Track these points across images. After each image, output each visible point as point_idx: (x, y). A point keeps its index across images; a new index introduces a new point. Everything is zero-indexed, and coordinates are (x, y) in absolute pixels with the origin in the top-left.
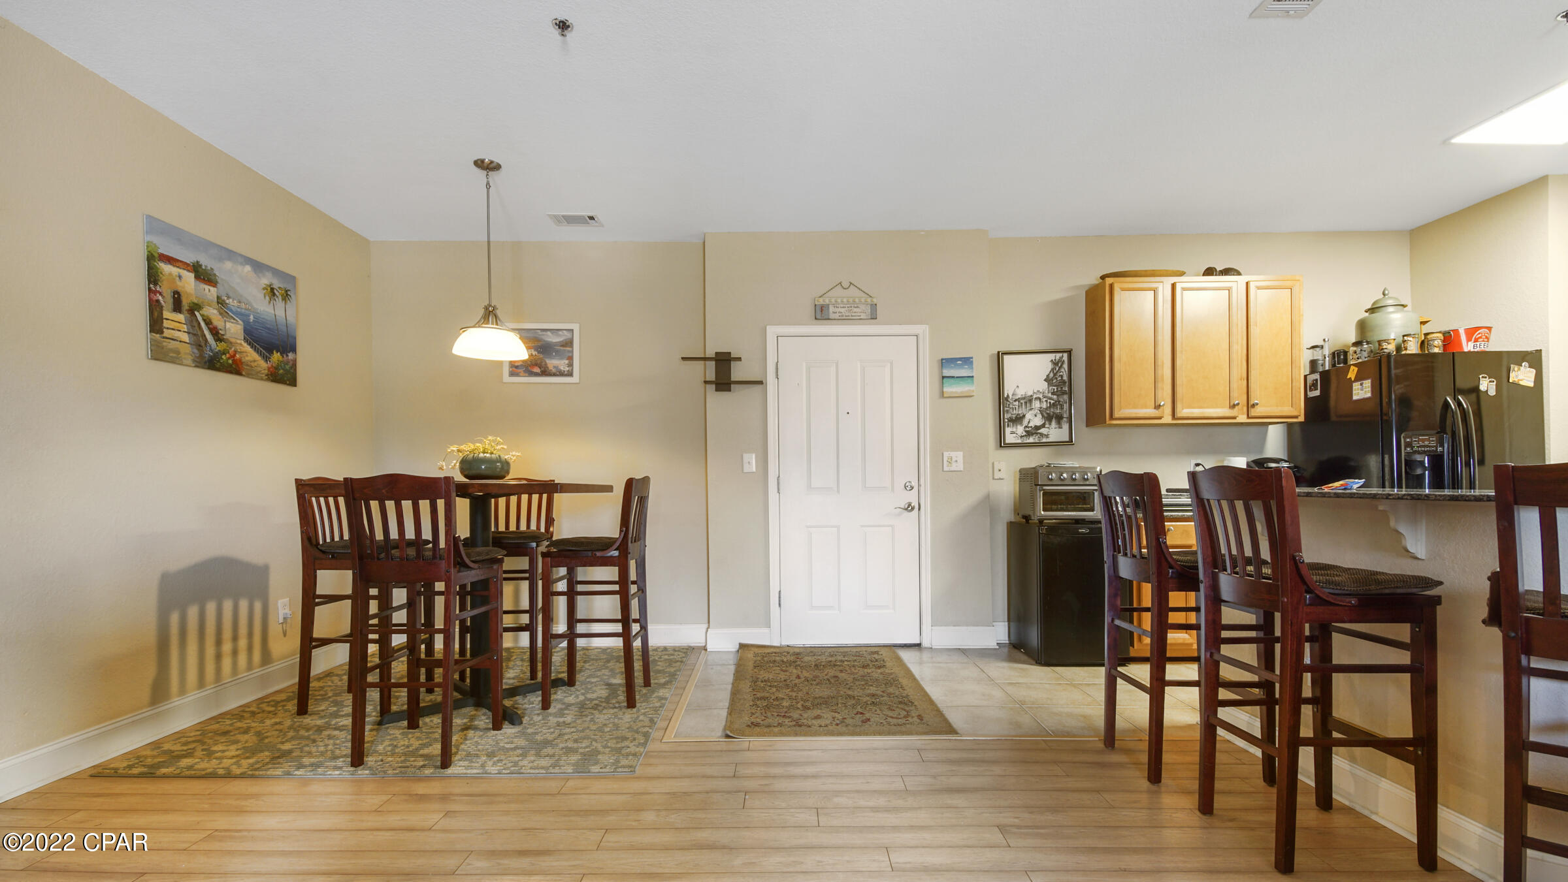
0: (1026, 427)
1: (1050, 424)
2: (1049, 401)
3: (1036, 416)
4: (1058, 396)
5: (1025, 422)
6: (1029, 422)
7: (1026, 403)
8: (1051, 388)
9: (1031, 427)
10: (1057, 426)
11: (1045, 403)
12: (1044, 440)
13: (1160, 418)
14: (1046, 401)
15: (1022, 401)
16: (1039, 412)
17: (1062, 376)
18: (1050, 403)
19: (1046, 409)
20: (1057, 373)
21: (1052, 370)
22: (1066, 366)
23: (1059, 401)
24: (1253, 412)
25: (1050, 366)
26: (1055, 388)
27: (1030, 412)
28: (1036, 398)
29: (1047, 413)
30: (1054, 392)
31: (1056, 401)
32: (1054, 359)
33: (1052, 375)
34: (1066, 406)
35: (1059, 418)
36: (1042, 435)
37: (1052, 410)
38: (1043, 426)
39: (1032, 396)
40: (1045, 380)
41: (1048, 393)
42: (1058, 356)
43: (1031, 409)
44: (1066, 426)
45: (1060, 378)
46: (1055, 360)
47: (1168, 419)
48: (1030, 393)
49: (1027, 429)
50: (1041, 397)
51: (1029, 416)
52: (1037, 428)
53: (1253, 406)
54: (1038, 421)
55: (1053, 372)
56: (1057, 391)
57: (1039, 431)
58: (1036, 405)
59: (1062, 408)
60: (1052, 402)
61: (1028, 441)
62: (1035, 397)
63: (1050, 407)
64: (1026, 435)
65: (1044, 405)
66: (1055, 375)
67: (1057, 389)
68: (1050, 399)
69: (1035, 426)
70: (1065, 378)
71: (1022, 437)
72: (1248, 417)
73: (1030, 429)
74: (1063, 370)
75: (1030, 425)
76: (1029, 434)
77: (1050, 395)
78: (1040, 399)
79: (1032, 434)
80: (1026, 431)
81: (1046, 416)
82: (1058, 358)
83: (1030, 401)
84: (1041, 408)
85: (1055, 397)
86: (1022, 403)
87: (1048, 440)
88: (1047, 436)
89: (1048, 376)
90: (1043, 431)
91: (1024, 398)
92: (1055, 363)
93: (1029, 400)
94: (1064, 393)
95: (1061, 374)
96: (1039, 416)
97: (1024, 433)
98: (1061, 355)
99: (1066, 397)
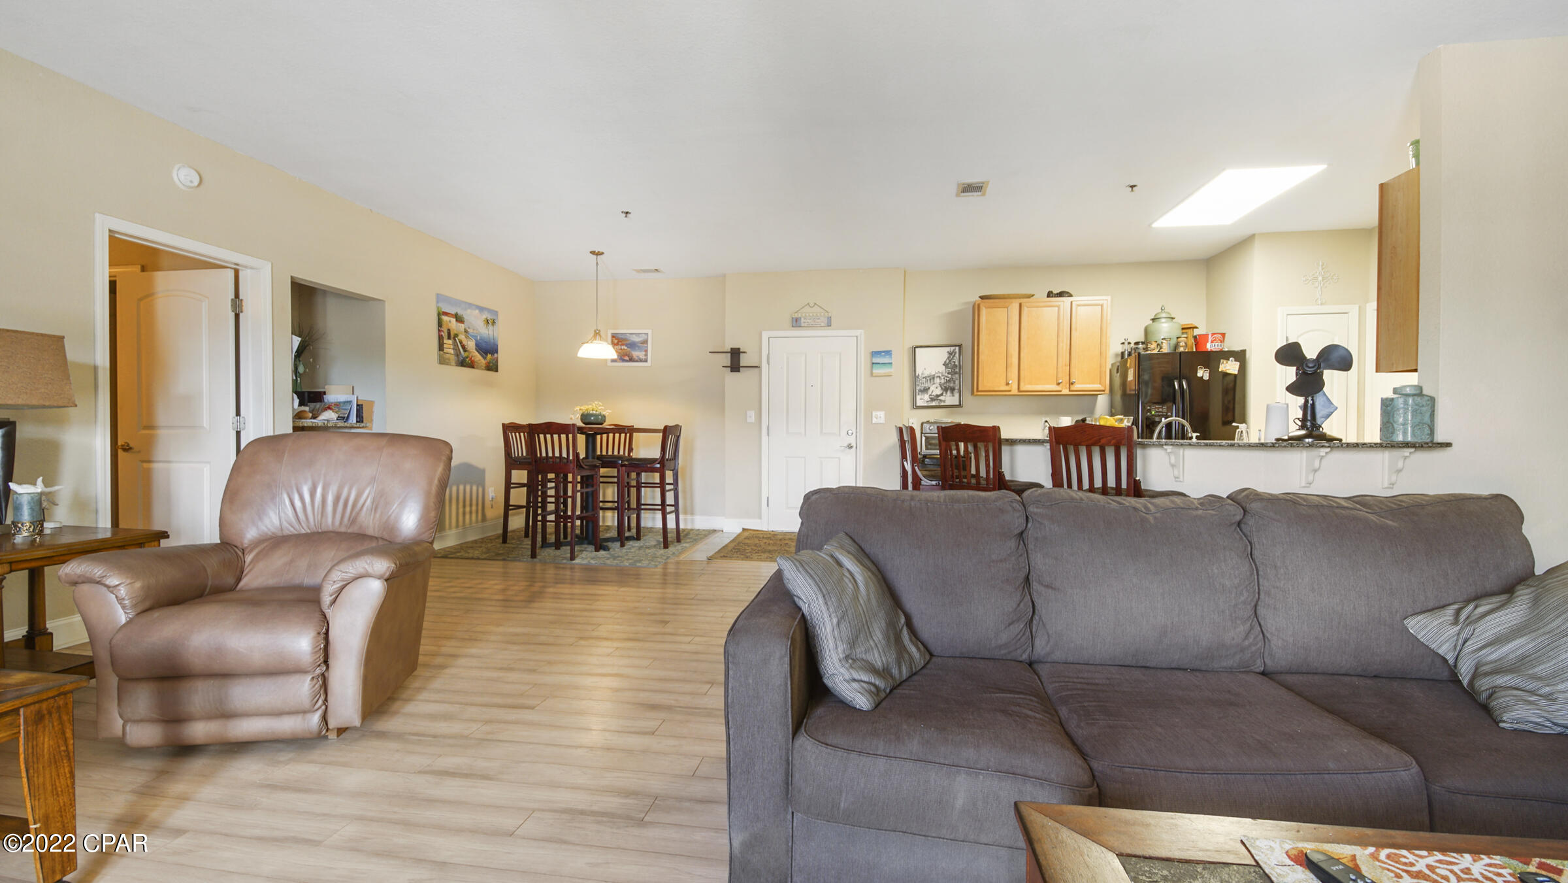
0: (930, 395)
1: (946, 393)
3: (937, 388)
4: (952, 375)
5: (930, 392)
6: (932, 392)
7: (930, 380)
8: (947, 370)
9: (934, 395)
10: (951, 395)
12: (942, 404)
14: (944, 378)
15: (928, 378)
16: (939, 385)
17: (954, 362)
18: (946, 379)
19: (944, 383)
20: (951, 359)
21: (948, 358)
22: (957, 355)
23: (953, 379)
24: (1072, 388)
25: (947, 355)
26: (950, 370)
28: (937, 377)
30: (949, 372)
31: (950, 379)
32: (949, 350)
33: (948, 361)
34: (957, 382)
35: (953, 390)
36: (941, 400)
37: (948, 384)
38: (942, 395)
39: (934, 375)
40: (944, 365)
42: (952, 348)
43: (934, 384)
44: (957, 395)
45: (954, 364)
48: (933, 373)
49: (931, 397)
51: (932, 388)
52: (938, 396)
53: (1072, 384)
54: (938, 391)
56: (951, 372)
57: (939, 398)
58: (937, 381)
59: (954, 383)
60: (948, 379)
61: (931, 404)
62: (936, 375)
63: (947, 382)
64: (930, 401)
65: (943, 381)
66: (950, 361)
67: (952, 370)
68: (947, 377)
69: (936, 395)
70: (957, 363)
71: (927, 402)
72: (1070, 391)
73: (933, 397)
74: (955, 358)
76: (932, 400)
77: (946, 374)
78: (940, 377)
79: (935, 400)
81: (943, 387)
82: (952, 350)
83: (933, 378)
84: (940, 383)
85: (950, 376)
86: (928, 380)
87: (945, 404)
88: (944, 401)
89: (945, 362)
90: (941, 398)
91: (929, 376)
92: (950, 353)
93: (932, 378)
94: (956, 373)
95: (954, 360)
96: (939, 388)
97: (929, 399)
98: (954, 348)
99: (957, 376)
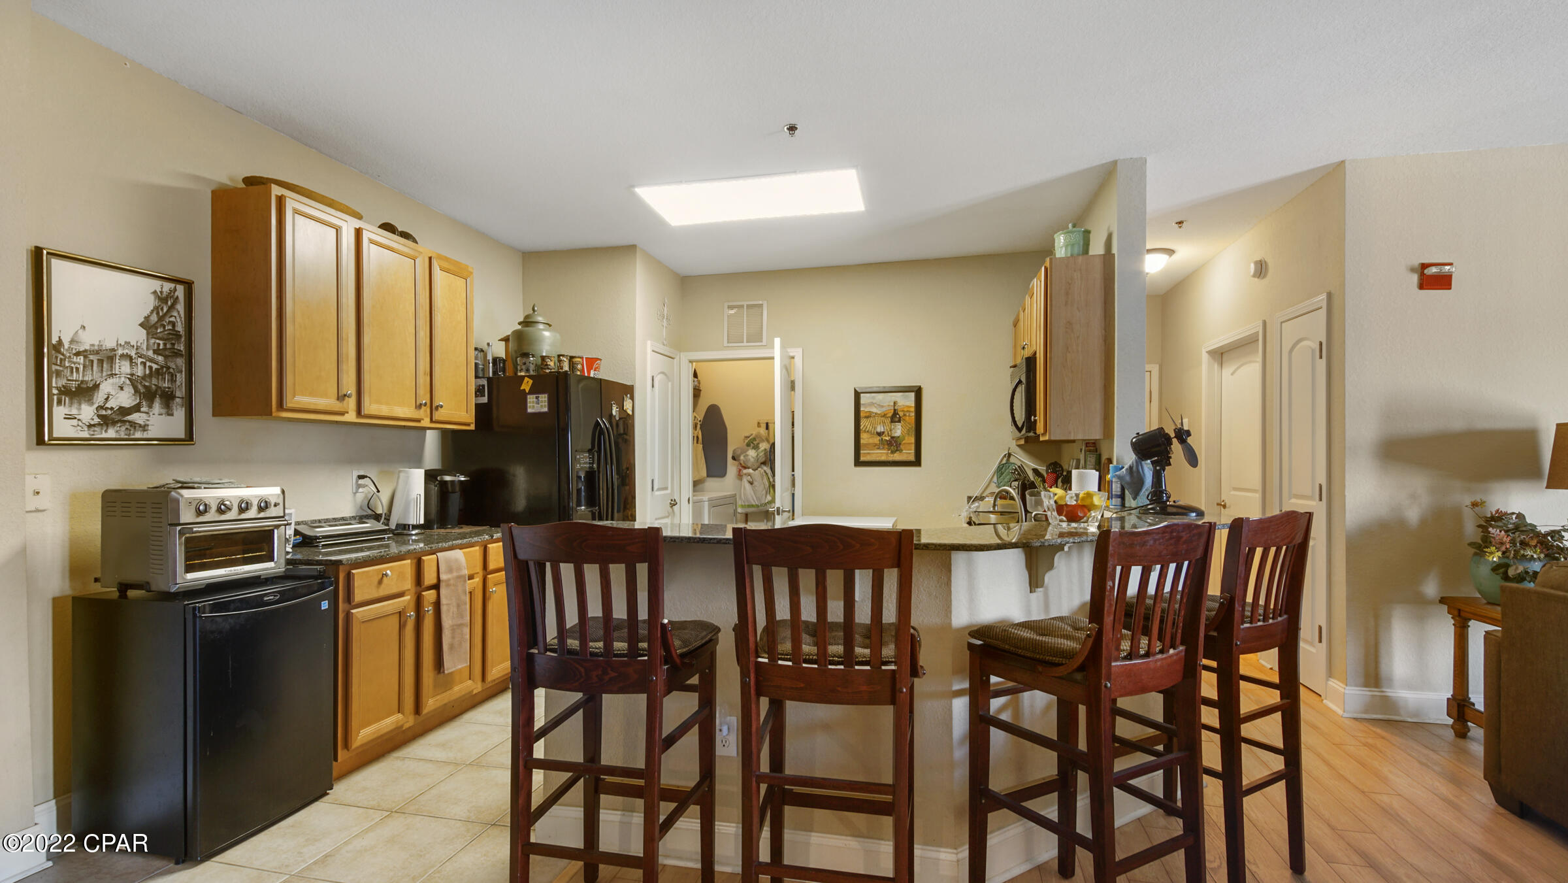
0: (100, 408)
1: (150, 407)
2: (148, 364)
3: (122, 388)
4: (166, 357)
5: (99, 398)
6: (107, 399)
7: (101, 362)
8: (152, 341)
9: (112, 409)
10: (163, 411)
11: (140, 367)
12: (138, 435)
13: (342, 414)
14: (144, 364)
15: (91, 357)
16: (128, 382)
17: (173, 324)
18: (151, 368)
19: (144, 377)
20: (165, 315)
21: (156, 308)
22: (180, 307)
23: (168, 368)
24: (437, 416)
25: (151, 302)
26: (161, 342)
27: (110, 381)
28: (122, 356)
29: (145, 386)
30: (158, 349)
31: (162, 367)
32: (158, 290)
33: (154, 318)
34: (181, 378)
35: (168, 398)
36: (133, 424)
37: (154, 381)
38: (137, 408)
39: (113, 350)
40: (141, 325)
41: (147, 349)
42: (168, 286)
43: (112, 375)
44: (180, 414)
45: (170, 327)
46: (161, 292)
47: (351, 417)
48: (110, 344)
49: (104, 412)
50: (134, 356)
51: (107, 387)
52: (124, 411)
53: (437, 408)
54: (126, 399)
55: (158, 313)
56: (165, 349)
57: (129, 418)
58: (123, 368)
59: (173, 380)
60: (155, 366)
61: (104, 435)
62: (120, 352)
63: (150, 375)
64: (99, 424)
65: (140, 371)
66: (161, 319)
67: (165, 345)
68: (151, 360)
69: (121, 408)
70: (180, 328)
71: (90, 426)
72: (432, 421)
73: (109, 412)
74: (175, 314)
75: (108, 405)
76: (106, 421)
77: (150, 353)
78: (131, 358)
79: (114, 423)
80: (99, 416)
81: (142, 390)
82: (166, 290)
83: (111, 359)
84: (132, 375)
85: (160, 358)
86: (92, 361)
87: (145, 435)
88: (144, 428)
89: (147, 318)
90: (135, 417)
91: (97, 352)
92: (162, 299)
93: (107, 358)
94: (177, 354)
95: (172, 319)
96: (129, 390)
97: (97, 420)
98: (172, 285)
99: (181, 362)
